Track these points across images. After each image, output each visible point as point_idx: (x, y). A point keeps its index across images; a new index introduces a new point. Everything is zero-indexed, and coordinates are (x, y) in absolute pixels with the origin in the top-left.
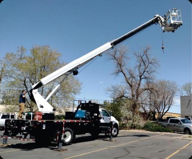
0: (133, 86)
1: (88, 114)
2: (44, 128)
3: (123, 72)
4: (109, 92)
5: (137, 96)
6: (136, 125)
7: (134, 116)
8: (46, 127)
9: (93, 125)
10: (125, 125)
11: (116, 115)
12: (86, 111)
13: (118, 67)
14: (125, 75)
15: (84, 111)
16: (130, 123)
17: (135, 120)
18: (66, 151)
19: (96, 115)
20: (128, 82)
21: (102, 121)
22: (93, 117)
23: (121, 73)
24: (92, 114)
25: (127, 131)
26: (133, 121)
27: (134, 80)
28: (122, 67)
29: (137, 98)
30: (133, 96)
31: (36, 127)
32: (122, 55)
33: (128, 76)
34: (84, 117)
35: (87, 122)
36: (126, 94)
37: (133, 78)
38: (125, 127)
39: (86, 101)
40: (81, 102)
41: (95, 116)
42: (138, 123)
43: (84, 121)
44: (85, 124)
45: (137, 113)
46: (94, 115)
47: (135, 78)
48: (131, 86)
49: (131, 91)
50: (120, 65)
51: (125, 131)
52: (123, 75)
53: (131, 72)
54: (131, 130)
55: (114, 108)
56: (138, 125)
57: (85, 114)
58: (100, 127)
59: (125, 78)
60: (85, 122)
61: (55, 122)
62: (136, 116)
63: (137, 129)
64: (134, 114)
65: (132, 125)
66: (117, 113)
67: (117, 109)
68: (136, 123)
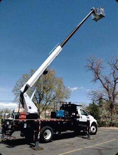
0: (109, 89)
1: (67, 113)
2: (25, 127)
3: (100, 79)
4: (90, 96)
5: (113, 98)
6: (115, 123)
7: (112, 115)
8: (27, 126)
9: (72, 123)
10: (104, 123)
11: (96, 114)
12: (65, 111)
13: (96, 75)
14: (101, 81)
15: (63, 111)
16: (109, 121)
17: (113, 118)
18: (42, 150)
19: (74, 114)
20: (104, 86)
21: (80, 120)
22: (72, 116)
23: (98, 79)
24: (70, 114)
25: (107, 128)
26: (112, 119)
27: (109, 85)
28: (98, 74)
29: (113, 99)
30: (110, 98)
31: (17, 126)
32: (98, 66)
33: (104, 82)
34: (64, 116)
35: (66, 121)
36: (104, 97)
37: (109, 83)
38: (104, 125)
39: (66, 103)
40: (63, 103)
41: (73, 116)
42: (116, 121)
43: (63, 120)
44: (64, 123)
45: (115, 113)
46: (73, 114)
47: (110, 83)
48: (108, 90)
49: (108, 94)
50: (97, 73)
51: (105, 128)
52: (100, 81)
53: (106, 79)
54: (110, 127)
55: (94, 108)
56: (116, 123)
57: (64, 114)
58: (79, 125)
59: (101, 83)
60: (65, 121)
61: (35, 121)
62: (114, 115)
63: (116, 126)
64: (112, 113)
65: (111, 123)
66: (97, 113)
67: (96, 109)
68: (114, 121)
